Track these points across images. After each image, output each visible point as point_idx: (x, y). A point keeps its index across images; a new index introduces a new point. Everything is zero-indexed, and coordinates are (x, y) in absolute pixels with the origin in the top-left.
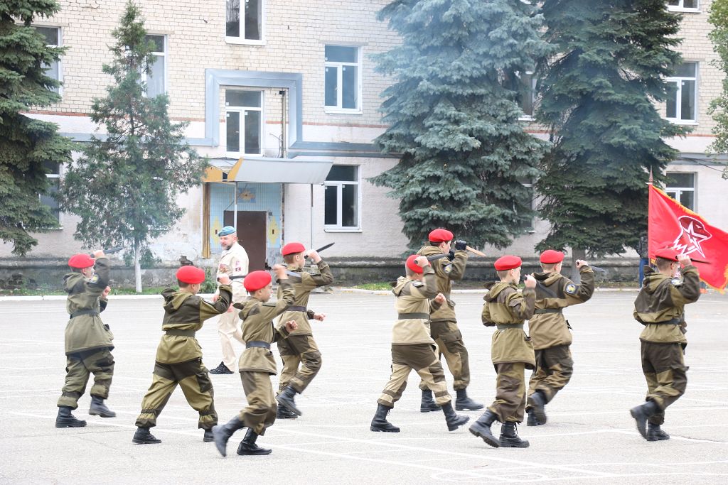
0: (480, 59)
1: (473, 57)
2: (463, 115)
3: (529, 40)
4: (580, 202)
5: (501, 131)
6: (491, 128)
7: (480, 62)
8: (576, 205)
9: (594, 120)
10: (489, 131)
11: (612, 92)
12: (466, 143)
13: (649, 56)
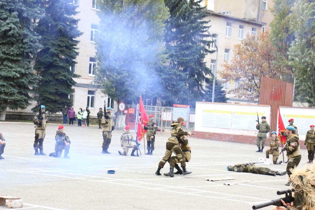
0: (20, 48)
1: (17, 47)
2: (14, 66)
3: (36, 44)
4: (47, 96)
5: (26, 72)
6: (23, 71)
7: (20, 50)
8: (46, 97)
9: (53, 71)
10: (22, 72)
11: (59, 63)
12: (15, 75)
13: (70, 53)
